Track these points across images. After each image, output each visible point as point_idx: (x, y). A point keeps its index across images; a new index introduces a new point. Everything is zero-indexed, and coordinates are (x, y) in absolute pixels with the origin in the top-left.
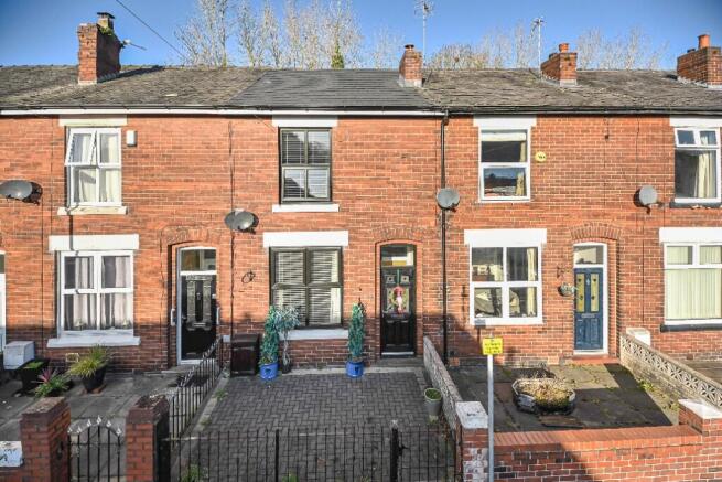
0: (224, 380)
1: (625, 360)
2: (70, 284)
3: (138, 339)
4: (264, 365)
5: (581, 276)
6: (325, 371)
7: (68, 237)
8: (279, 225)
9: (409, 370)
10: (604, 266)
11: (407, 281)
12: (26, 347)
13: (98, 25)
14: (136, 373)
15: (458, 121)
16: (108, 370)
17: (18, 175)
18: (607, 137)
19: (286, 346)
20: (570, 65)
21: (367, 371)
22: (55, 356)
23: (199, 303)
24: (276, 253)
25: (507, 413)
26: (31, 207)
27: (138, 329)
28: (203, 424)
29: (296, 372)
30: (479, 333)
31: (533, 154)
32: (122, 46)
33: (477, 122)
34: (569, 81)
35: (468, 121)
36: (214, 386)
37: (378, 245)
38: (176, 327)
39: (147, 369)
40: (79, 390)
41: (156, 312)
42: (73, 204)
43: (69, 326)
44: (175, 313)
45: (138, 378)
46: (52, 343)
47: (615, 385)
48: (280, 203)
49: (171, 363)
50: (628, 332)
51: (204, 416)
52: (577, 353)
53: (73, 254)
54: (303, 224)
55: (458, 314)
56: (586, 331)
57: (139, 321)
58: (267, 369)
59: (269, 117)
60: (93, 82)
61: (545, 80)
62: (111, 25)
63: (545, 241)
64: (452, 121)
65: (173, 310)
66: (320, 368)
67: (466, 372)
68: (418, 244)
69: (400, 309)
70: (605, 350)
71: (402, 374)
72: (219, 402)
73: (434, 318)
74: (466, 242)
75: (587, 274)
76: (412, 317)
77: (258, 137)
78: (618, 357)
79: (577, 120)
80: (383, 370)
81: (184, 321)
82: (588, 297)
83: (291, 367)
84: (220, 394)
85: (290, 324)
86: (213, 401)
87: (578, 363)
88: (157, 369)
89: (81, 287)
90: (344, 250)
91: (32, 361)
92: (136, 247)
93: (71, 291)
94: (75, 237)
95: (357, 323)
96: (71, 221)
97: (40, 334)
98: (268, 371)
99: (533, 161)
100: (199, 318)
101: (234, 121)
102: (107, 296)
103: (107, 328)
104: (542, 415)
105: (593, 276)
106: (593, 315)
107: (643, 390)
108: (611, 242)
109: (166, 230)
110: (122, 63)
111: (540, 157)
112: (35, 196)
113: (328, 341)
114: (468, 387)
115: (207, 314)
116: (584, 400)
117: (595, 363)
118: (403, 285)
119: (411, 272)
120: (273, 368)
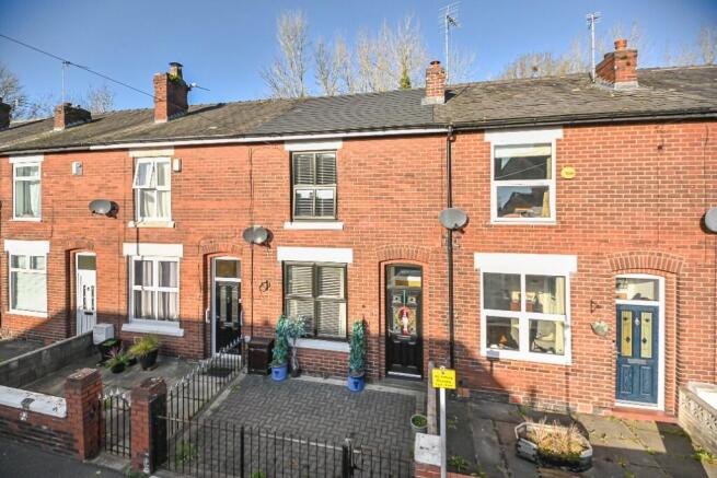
0: (242, 376)
1: (684, 420)
2: (139, 281)
3: (182, 331)
4: (274, 367)
5: (629, 315)
6: (330, 381)
7: (135, 245)
8: (291, 240)
9: (411, 393)
10: (661, 304)
11: (414, 302)
12: (107, 329)
13: (168, 75)
14: (182, 358)
15: (466, 137)
16: (160, 353)
17: (103, 195)
18: (660, 148)
19: (294, 352)
20: (628, 64)
21: (369, 387)
22: (127, 337)
23: (229, 306)
24: (289, 266)
25: (503, 456)
26: (111, 220)
27: (183, 323)
28: (212, 410)
29: (305, 378)
30: (492, 366)
31: (559, 171)
32: (188, 89)
33: (489, 137)
34: (626, 83)
35: (478, 136)
36: (233, 379)
37: (383, 264)
38: (211, 324)
39: (189, 357)
40: (138, 367)
41: (194, 310)
42: (139, 219)
43: (138, 315)
44: (210, 313)
45: (183, 363)
46: (125, 327)
47: (662, 449)
48: (292, 220)
49: (206, 355)
50: (690, 388)
51: (215, 404)
52: (619, 404)
53: (139, 258)
54: (310, 240)
55: (469, 342)
56: (633, 379)
57: (183, 316)
58: (278, 371)
59: (282, 142)
60: (165, 121)
61: (600, 84)
62: (180, 72)
63: (574, 269)
64: (460, 138)
65: (208, 309)
66: (326, 377)
67: (473, 405)
68: (424, 265)
69: (405, 329)
70: (660, 406)
71: (403, 395)
72: (231, 394)
73: (440, 343)
74: (476, 266)
75: (636, 312)
76: (419, 339)
77: (274, 160)
78: (677, 415)
79: (618, 129)
80: (385, 389)
81: (218, 320)
82: (637, 340)
83: (299, 372)
84: (234, 388)
85: (296, 332)
86: (227, 392)
87: (619, 415)
88: (196, 358)
89: (147, 285)
90: (349, 266)
91: (110, 340)
92: (181, 255)
93: (139, 288)
94: (141, 245)
95: (357, 339)
96: (138, 232)
97: (117, 319)
98: (277, 373)
99: (559, 178)
100: (229, 319)
101: (254, 148)
102: (164, 294)
103: (164, 319)
104: (544, 467)
105: (645, 316)
106: (643, 362)
107: (698, 460)
108: (668, 275)
109: (202, 242)
110: (189, 104)
111: (568, 172)
112: (113, 211)
113: (334, 353)
114: (469, 420)
115: (235, 315)
116: (608, 460)
117: (643, 419)
118: (410, 306)
119: (418, 293)
120: (282, 371)
